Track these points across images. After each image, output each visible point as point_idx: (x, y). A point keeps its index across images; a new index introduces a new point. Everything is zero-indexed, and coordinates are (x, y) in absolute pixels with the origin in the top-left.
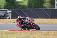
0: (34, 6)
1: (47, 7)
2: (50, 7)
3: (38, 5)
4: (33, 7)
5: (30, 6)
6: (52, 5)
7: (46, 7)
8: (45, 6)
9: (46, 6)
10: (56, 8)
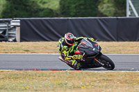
0: (75, 11)
1: (107, 14)
2: (115, 14)
4: (72, 14)
6: (119, 9)
7: (105, 14)
8: (102, 11)
10: (128, 17)
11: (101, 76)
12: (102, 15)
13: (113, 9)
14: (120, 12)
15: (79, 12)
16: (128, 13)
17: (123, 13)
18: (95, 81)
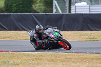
0: (15, 9)
1: (39, 11)
2: (45, 11)
3: (23, 7)
4: (13, 11)
5: (8, 8)
6: (48, 8)
7: (37, 11)
8: (35, 9)
9: (37, 9)
10: (54, 13)
11: (34, 56)
12: (35, 12)
13: (43, 8)
14: (48, 9)
15: (18, 10)
16: (54, 10)
17: (50, 10)
18: (30, 60)
